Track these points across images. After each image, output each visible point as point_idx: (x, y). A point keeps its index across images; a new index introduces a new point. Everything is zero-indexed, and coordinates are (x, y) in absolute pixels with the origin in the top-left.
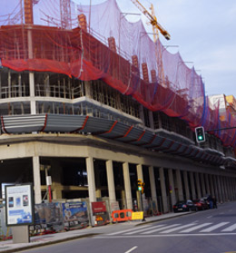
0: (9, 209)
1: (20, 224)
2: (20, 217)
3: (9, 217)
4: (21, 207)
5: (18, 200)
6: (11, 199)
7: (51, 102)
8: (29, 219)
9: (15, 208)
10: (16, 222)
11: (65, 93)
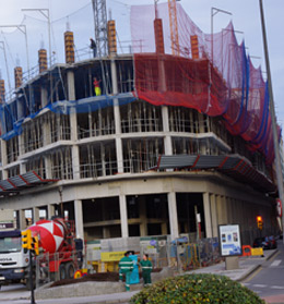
0: (222, 244)
1: (231, 255)
2: (231, 249)
3: (223, 250)
4: (232, 242)
5: (229, 237)
6: (224, 236)
7: (182, 138)
8: (239, 251)
9: (227, 243)
10: (228, 253)
11: (192, 127)
